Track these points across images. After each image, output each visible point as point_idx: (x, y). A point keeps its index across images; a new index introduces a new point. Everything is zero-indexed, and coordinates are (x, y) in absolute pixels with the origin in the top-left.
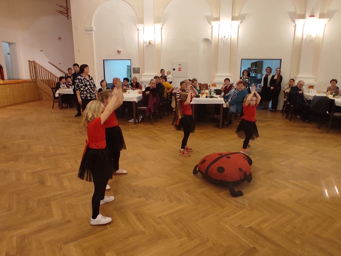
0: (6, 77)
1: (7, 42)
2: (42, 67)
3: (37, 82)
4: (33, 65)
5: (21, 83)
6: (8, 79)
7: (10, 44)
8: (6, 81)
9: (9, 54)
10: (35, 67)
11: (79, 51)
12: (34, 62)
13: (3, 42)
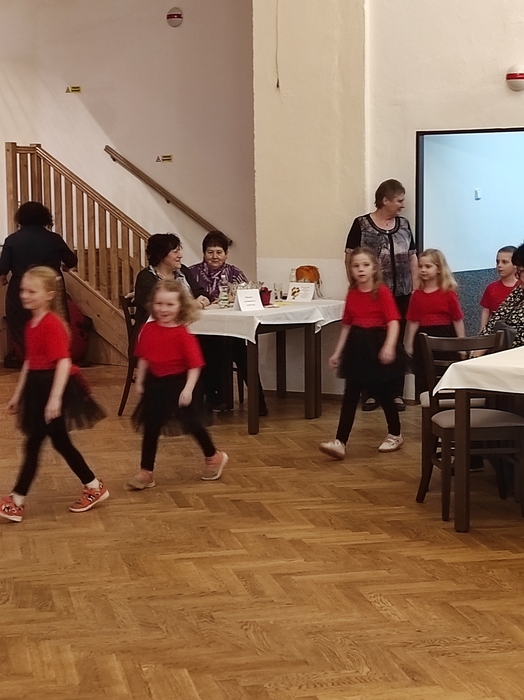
11: (278, 86)
12: (34, 150)
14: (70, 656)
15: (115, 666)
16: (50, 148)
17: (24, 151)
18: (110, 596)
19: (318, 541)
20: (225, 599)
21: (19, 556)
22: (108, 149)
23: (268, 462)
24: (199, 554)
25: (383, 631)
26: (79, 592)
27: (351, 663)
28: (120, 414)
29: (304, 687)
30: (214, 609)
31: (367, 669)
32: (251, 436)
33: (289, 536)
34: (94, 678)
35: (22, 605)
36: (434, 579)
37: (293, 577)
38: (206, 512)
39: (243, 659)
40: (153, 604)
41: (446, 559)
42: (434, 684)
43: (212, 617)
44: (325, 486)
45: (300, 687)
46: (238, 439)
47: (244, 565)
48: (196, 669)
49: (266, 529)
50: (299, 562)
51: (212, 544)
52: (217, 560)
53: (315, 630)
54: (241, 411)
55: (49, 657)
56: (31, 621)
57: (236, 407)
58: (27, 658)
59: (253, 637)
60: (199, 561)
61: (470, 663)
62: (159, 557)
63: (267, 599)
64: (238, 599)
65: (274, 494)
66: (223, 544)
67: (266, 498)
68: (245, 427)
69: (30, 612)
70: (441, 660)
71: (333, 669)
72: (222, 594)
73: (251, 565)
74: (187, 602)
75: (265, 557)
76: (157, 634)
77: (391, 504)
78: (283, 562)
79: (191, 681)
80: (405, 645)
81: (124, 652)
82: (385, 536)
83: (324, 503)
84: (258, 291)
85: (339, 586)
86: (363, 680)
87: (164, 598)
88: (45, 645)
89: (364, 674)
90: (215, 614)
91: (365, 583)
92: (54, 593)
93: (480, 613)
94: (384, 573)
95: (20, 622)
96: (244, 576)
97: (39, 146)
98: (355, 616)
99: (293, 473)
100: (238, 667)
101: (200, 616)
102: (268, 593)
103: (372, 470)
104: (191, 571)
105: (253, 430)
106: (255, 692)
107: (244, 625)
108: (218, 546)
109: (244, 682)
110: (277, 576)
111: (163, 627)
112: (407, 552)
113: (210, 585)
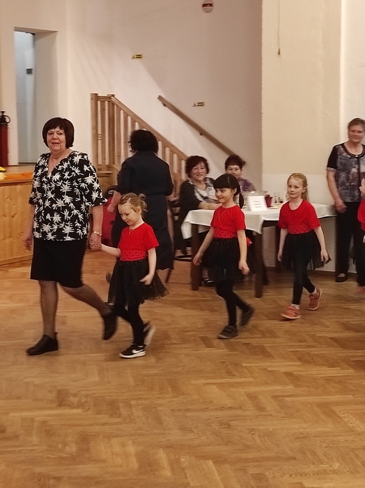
0: (13, 158)
1: (27, 31)
4: (105, 107)
6: (21, 164)
7: (36, 34)
8: (15, 172)
9: (29, 71)
10: (112, 120)
11: (279, 53)
12: (109, 98)
13: (17, 29)
14: (131, 449)
15: (162, 456)
16: (121, 97)
17: (103, 99)
18: (159, 408)
19: (304, 373)
20: (239, 412)
21: (97, 378)
22: (160, 98)
23: (269, 317)
24: (220, 381)
25: (350, 438)
26: (138, 405)
27: (326, 460)
29: (294, 476)
30: (231, 419)
31: (338, 465)
32: (256, 299)
33: (283, 370)
34: (148, 465)
35: (99, 412)
37: (286, 399)
38: (225, 351)
39: (251, 455)
40: (188, 414)
43: (229, 425)
44: (308, 335)
45: (291, 476)
47: (252, 389)
48: (219, 460)
49: (268, 364)
50: (290, 388)
51: (230, 374)
52: (233, 385)
53: (301, 436)
55: (117, 449)
56: (105, 424)
58: (102, 449)
59: (258, 440)
60: (220, 385)
62: (193, 382)
63: (268, 413)
64: (248, 413)
65: (273, 339)
66: (237, 374)
67: (267, 343)
68: (253, 292)
69: (104, 418)
71: (314, 464)
72: (236, 409)
73: (257, 389)
74: (212, 413)
75: (266, 383)
76: (191, 436)
77: (356, 348)
78: (278, 387)
79: (214, 469)
81: (169, 447)
82: (351, 371)
83: (309, 346)
84: (262, 198)
85: (318, 405)
86: (335, 472)
87: (196, 410)
88: (114, 441)
89: (336, 468)
90: (231, 423)
91: (337, 404)
92: (121, 405)
94: (350, 397)
95: (97, 424)
96: (252, 397)
97: (113, 96)
98: (329, 427)
100: (247, 460)
101: (221, 424)
102: (268, 409)
103: (342, 324)
104: (215, 392)
105: (259, 295)
106: (259, 478)
107: (251, 431)
108: (234, 375)
109: (252, 471)
110: (275, 397)
111: (195, 431)
113: (228, 402)
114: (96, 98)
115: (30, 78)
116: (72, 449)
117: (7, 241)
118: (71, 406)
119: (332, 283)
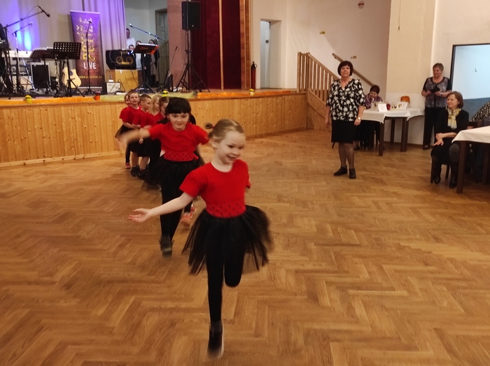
0: (258, 85)
1: (266, 20)
2: (320, 65)
3: (308, 95)
4: (305, 61)
5: (281, 96)
6: (261, 88)
7: (271, 22)
8: (259, 92)
9: (267, 42)
10: (308, 66)
11: (399, 29)
12: (307, 55)
13: (262, 20)
14: (313, 223)
15: (329, 227)
16: (313, 54)
17: (304, 55)
18: (328, 206)
19: (403, 193)
20: (368, 209)
21: (297, 190)
22: (333, 54)
23: (385, 166)
24: (359, 194)
25: (426, 224)
26: (317, 204)
27: (413, 234)
28: (333, 147)
29: (395, 240)
30: (364, 212)
31: (419, 236)
32: (379, 157)
33: (393, 191)
34: (321, 230)
35: (298, 205)
36: (447, 208)
37: (393, 204)
38: (362, 181)
39: (373, 229)
40: (342, 209)
41: (452, 202)
42: (444, 243)
44: (406, 175)
46: (375, 158)
47: (375, 199)
48: (356, 230)
49: (384, 188)
50: (395, 199)
51: (364, 191)
52: (365, 197)
53: (400, 222)
54: (376, 148)
55: (306, 222)
56: (301, 211)
57: (375, 146)
58: (298, 221)
59: (377, 222)
60: (359, 197)
61: (459, 237)
62: (345, 194)
63: (383, 211)
64: (373, 210)
65: (387, 176)
66: (368, 192)
67: (384, 178)
68: (378, 153)
69: (300, 208)
70: (447, 236)
72: (366, 208)
73: (378, 199)
74: (354, 209)
75: (383, 197)
76: (343, 219)
78: (389, 199)
79: (354, 234)
80: (434, 230)
81: (332, 223)
83: (406, 180)
84: (385, 105)
85: (410, 208)
86: (417, 239)
87: (346, 207)
88: (305, 219)
90: (364, 214)
91: (420, 208)
92: (308, 203)
93: (464, 221)
94: (427, 205)
95: (297, 211)
96: (375, 203)
97: (309, 53)
98: (415, 218)
99: (395, 170)
100: (371, 231)
101: (359, 214)
102: (383, 208)
104: (356, 200)
105: (381, 155)
106: (377, 239)
107: (374, 218)
108: (366, 192)
109: (373, 236)
110: (387, 203)
111: (346, 217)
112: (437, 199)
113: (363, 204)
114: (300, 54)
115: (267, 45)
116: (285, 221)
117: (254, 126)
118: (284, 202)
119: (421, 150)
